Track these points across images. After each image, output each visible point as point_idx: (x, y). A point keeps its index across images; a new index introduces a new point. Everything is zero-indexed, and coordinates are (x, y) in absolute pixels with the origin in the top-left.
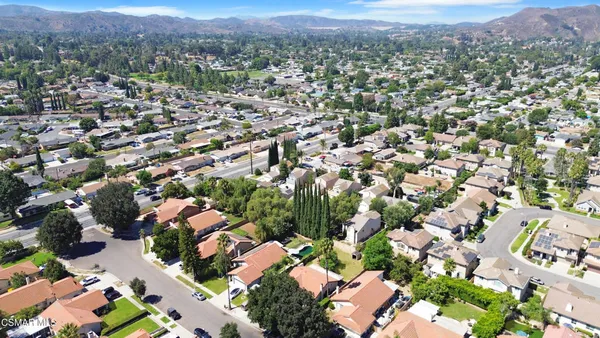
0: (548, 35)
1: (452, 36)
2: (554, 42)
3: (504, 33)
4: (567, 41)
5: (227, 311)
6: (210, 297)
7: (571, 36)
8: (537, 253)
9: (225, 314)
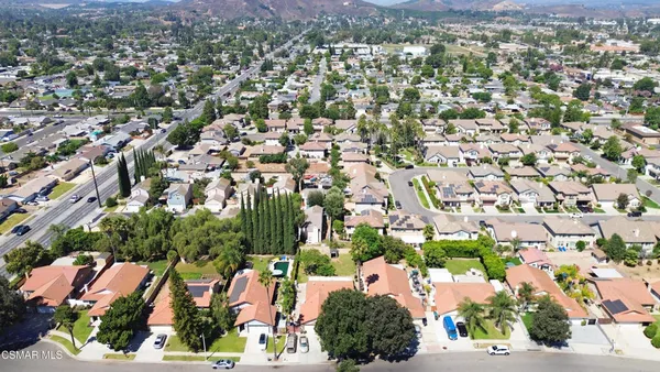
0: (249, 14)
1: (158, 16)
2: (257, 22)
3: (209, 13)
4: (268, 20)
5: (276, 363)
6: (238, 359)
7: (270, 16)
8: (447, 203)
9: (276, 367)
